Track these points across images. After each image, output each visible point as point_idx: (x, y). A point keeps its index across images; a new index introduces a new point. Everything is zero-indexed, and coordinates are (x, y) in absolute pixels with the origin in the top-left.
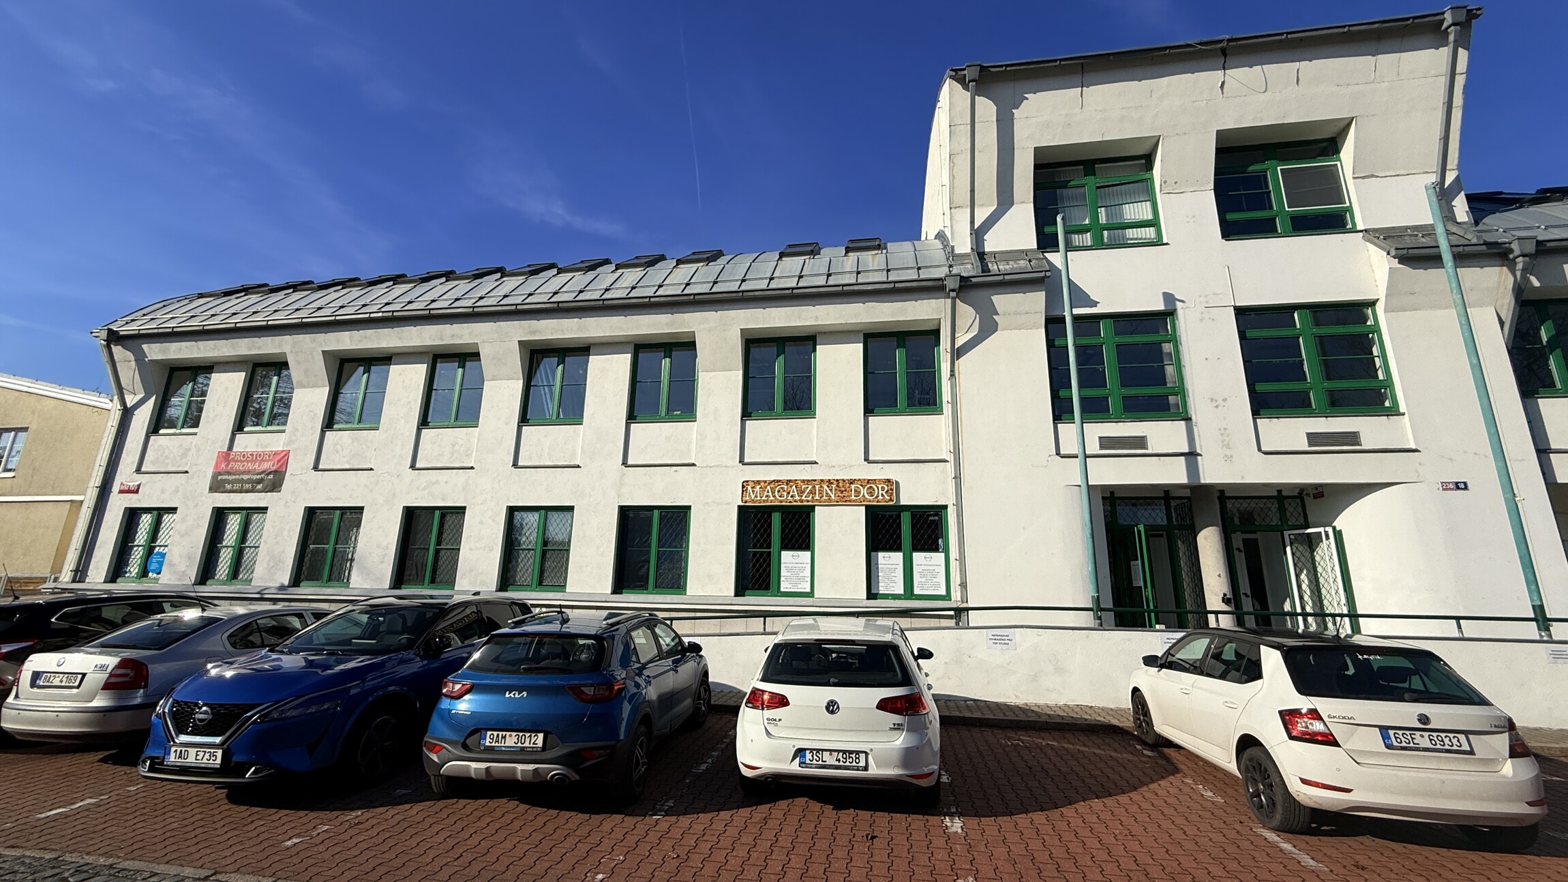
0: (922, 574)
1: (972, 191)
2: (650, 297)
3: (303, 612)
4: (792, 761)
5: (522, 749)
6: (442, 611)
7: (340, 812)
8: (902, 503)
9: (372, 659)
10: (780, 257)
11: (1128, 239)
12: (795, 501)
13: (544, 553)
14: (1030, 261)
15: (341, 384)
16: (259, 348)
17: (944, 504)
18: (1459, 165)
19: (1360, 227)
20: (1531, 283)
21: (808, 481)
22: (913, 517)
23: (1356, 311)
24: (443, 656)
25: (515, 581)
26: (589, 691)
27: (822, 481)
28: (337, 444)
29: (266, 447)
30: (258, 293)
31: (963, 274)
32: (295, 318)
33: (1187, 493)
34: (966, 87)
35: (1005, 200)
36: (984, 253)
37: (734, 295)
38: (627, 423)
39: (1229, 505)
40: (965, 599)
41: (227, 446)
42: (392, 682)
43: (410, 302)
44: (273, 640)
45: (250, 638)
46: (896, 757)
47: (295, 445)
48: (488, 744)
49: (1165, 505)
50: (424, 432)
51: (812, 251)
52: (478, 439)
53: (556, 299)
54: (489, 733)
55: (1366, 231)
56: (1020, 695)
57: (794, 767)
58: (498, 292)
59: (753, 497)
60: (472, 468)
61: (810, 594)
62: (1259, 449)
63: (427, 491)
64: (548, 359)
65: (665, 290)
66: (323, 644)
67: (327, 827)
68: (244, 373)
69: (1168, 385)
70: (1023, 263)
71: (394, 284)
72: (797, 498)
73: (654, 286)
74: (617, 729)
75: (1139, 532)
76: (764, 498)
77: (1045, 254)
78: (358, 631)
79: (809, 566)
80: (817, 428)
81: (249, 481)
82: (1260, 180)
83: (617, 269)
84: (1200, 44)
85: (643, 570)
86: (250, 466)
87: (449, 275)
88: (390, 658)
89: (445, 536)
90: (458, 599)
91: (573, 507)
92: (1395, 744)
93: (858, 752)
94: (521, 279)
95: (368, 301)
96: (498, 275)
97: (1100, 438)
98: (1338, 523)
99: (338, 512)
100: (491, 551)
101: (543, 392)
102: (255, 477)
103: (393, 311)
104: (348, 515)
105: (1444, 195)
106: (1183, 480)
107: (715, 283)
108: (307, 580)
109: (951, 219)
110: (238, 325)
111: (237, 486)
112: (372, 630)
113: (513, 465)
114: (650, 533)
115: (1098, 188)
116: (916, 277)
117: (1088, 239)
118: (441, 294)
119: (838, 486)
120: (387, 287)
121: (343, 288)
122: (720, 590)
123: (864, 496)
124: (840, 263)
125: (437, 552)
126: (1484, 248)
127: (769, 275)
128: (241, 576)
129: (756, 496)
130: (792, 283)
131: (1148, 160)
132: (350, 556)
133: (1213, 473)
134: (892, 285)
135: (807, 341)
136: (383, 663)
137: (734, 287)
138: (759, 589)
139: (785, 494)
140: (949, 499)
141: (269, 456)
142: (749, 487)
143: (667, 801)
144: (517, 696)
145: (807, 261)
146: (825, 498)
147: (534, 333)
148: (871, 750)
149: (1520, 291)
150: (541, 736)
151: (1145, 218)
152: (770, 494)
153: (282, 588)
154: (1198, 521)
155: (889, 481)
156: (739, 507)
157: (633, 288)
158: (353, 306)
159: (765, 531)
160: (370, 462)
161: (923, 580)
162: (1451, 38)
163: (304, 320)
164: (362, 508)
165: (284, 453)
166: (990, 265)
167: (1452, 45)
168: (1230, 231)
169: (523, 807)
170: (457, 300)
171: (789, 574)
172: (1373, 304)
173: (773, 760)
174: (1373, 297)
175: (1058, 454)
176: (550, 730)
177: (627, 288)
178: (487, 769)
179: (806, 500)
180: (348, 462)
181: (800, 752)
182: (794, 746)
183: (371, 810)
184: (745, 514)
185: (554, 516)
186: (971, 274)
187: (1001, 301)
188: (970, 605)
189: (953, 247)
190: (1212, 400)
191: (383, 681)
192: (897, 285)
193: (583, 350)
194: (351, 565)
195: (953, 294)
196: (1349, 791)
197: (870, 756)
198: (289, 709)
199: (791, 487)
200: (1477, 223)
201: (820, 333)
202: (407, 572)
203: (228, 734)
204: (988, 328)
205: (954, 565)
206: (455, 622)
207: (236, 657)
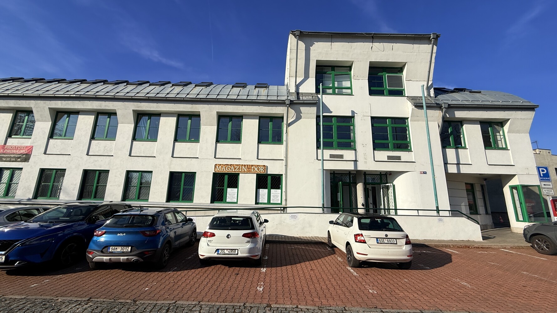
0: (274, 196)
1: (296, 72)
2: (184, 98)
3: (39, 208)
4: (215, 253)
5: (123, 252)
6: (96, 208)
7: (53, 276)
8: (268, 173)
9: (66, 224)
10: (232, 88)
11: (343, 92)
12: (233, 172)
13: (140, 188)
14: (313, 97)
15: (57, 121)
16: (19, 104)
17: (282, 174)
18: (432, 80)
19: (406, 95)
20: (447, 116)
21: (238, 165)
22: (272, 178)
23: (403, 120)
24: (96, 223)
25: (128, 197)
26: (148, 233)
27: (242, 165)
28: (54, 144)
29: (22, 144)
30: (19, 82)
31: (292, 99)
32: (36, 94)
33: (355, 172)
34: (295, 37)
35: (307, 76)
36: (299, 93)
37: (215, 100)
38: (174, 142)
39: (367, 177)
40: (286, 204)
41: (3, 143)
42: (75, 232)
43: (87, 92)
44: (26, 218)
45: (15, 218)
46: (247, 250)
47: (36, 144)
48: (110, 251)
49: (349, 176)
50: (93, 141)
51: (244, 86)
52: (115, 145)
53: (148, 95)
54: (111, 247)
55: (407, 97)
56: (298, 234)
57: (216, 255)
58: (125, 91)
59: (218, 170)
60: (112, 156)
61: (236, 203)
62: (374, 160)
63: (93, 164)
64: (145, 117)
65: (190, 96)
66: (48, 219)
67: (48, 280)
68: (12, 114)
69: (351, 139)
70: (310, 97)
71: (81, 84)
72: (234, 170)
73: (186, 94)
74: (158, 245)
75: (340, 184)
76: (222, 170)
77: (318, 95)
78: (62, 215)
79: (237, 193)
80: (242, 147)
81: (14, 157)
82: (381, 78)
83: (172, 86)
84: (366, 34)
85: (178, 194)
86: (15, 151)
87: (105, 82)
88: (75, 224)
89: (100, 180)
90: (104, 203)
91: (152, 171)
92: (379, 242)
93: (235, 250)
94: (135, 86)
95: (69, 90)
96: (125, 84)
97: (330, 155)
98: (394, 183)
99: (55, 171)
100: (119, 187)
101: (142, 129)
102: (17, 156)
103: (80, 95)
104: (59, 172)
105: (428, 88)
106: (353, 168)
107: (208, 95)
108: (40, 197)
109: (289, 80)
110: (9, 95)
111: (8, 159)
112: (68, 214)
113: (129, 155)
114: (181, 181)
115: (335, 75)
116: (276, 99)
117: (330, 91)
118: (101, 89)
119: (247, 167)
120: (78, 85)
121: (58, 83)
122: (205, 201)
123: (256, 170)
124: (253, 91)
125: (97, 187)
126: (436, 105)
127: (227, 94)
128: (10, 195)
129: (219, 170)
130: (235, 97)
131: (350, 67)
132: (60, 188)
133: (361, 167)
134: (268, 101)
135: (240, 117)
136: (72, 226)
137: (215, 97)
138: (219, 201)
139: (230, 169)
140: (282, 172)
141: (24, 148)
142: (217, 167)
143: (175, 267)
144: (122, 235)
145: (241, 90)
146: (243, 171)
147: (139, 107)
148: (239, 249)
149: (444, 118)
150: (130, 248)
151: (349, 86)
152: (224, 169)
153: (29, 199)
154: (357, 181)
155: (264, 166)
156: (214, 173)
157: (178, 94)
158: (63, 91)
159: (222, 181)
160: (69, 152)
161: (274, 198)
162: (432, 42)
163: (40, 95)
164: (65, 169)
165: (30, 147)
166: (300, 97)
167: (432, 44)
168: (372, 93)
169: (123, 271)
170: (108, 92)
171: (230, 196)
172: (407, 118)
173: (209, 253)
174: (408, 117)
175: (317, 159)
176: (133, 246)
177: (176, 94)
178: (110, 259)
179: (237, 171)
180: (59, 152)
181: (217, 250)
182: (216, 248)
183: (66, 275)
184: (215, 175)
185: (145, 174)
186: (294, 100)
187: (303, 109)
188: (287, 206)
189: (289, 90)
190: (362, 144)
191: (72, 231)
192: (270, 101)
193: (159, 115)
194: (60, 191)
195: (288, 106)
196: (367, 255)
197: (239, 251)
198: (33, 241)
199: (232, 167)
200: (436, 97)
201: (244, 115)
202: (84, 194)
203: (7, 251)
204: (298, 118)
205: (284, 193)
206: (102, 212)
207: (9, 224)
